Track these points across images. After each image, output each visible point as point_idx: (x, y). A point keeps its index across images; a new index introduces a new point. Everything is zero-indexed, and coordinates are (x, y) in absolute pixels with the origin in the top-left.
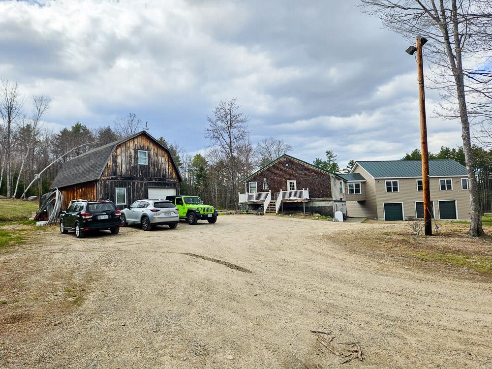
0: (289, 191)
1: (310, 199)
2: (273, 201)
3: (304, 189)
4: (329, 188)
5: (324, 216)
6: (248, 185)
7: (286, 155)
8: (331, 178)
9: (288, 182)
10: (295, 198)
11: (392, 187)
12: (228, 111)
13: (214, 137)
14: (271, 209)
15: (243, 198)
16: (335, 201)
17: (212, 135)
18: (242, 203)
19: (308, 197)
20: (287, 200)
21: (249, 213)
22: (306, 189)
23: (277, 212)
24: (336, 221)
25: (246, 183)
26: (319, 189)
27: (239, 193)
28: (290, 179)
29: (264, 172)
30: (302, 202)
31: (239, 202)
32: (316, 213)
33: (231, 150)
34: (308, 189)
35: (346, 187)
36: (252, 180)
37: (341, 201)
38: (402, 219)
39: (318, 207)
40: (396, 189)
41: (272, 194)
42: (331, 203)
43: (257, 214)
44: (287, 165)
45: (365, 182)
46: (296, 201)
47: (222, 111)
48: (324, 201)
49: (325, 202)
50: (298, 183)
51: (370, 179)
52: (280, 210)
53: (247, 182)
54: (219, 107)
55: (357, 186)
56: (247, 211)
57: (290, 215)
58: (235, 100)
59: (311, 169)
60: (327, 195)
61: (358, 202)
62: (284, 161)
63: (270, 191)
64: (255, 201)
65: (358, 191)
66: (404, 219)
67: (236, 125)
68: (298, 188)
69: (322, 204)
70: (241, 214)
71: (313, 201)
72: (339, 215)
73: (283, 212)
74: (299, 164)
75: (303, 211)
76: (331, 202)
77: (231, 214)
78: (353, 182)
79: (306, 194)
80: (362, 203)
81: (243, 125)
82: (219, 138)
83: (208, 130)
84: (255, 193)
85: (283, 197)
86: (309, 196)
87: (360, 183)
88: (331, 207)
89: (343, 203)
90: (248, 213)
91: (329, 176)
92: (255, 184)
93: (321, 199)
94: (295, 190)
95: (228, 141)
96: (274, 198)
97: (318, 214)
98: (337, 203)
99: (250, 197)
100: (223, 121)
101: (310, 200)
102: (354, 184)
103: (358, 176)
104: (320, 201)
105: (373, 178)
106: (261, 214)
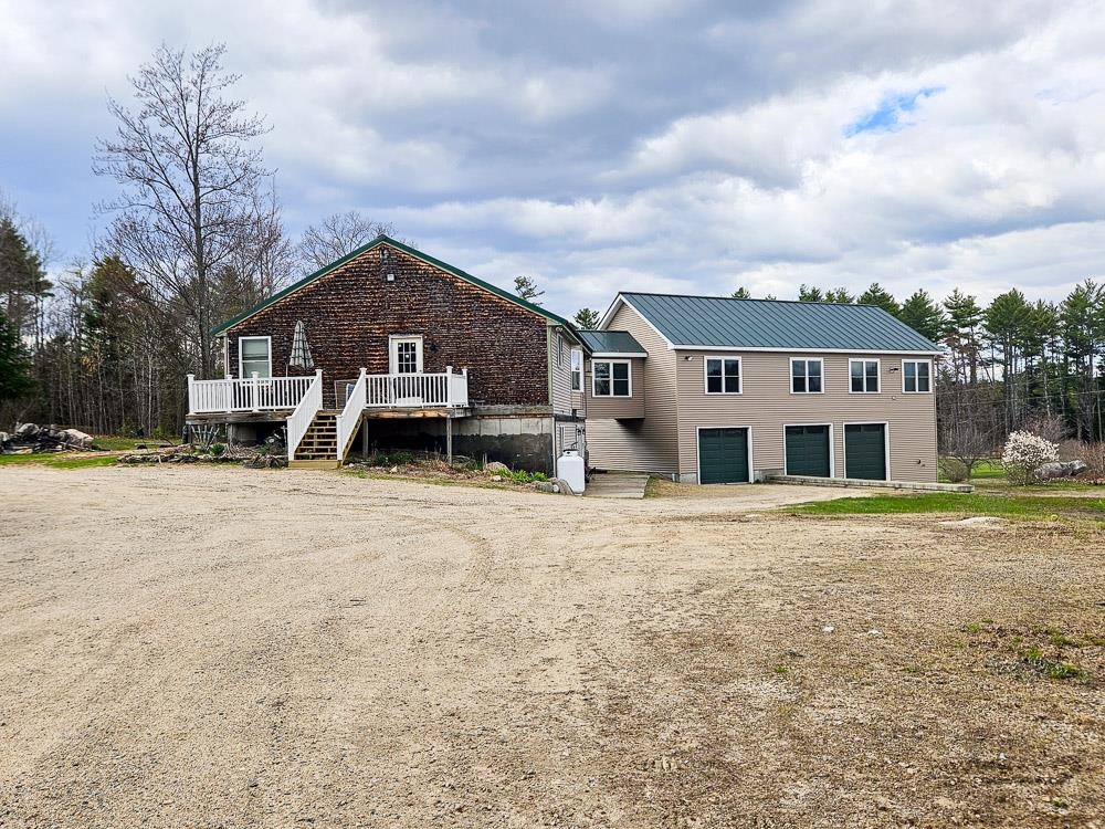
0: (394, 373)
1: (472, 409)
2: (330, 412)
3: (449, 368)
4: (540, 368)
5: (522, 473)
6: (233, 348)
7: (386, 239)
8: (549, 333)
9: (394, 344)
10: (416, 402)
11: (723, 379)
12: (191, 86)
13: (133, 174)
14: (319, 442)
15: (207, 397)
16: (558, 418)
17: (124, 166)
18: (202, 417)
19: (464, 400)
20: (386, 409)
21: (225, 460)
22: (457, 371)
23: (340, 456)
24: (565, 491)
25: (226, 341)
26: (503, 371)
27: (191, 377)
28: (402, 331)
29: (299, 298)
30: (440, 421)
31: (191, 413)
32: (492, 459)
33: (198, 228)
34: (465, 371)
35: (587, 372)
36: (251, 330)
37: (574, 419)
38: (746, 479)
39: (501, 437)
40: (733, 386)
41: (328, 386)
42: (546, 425)
43: (257, 464)
44: (391, 278)
45: (644, 359)
46: (420, 415)
47: (169, 84)
48: (520, 416)
49: (525, 421)
50: (432, 349)
51: (660, 348)
52: (355, 448)
53: (229, 336)
54: (156, 66)
55: (621, 370)
56: (218, 451)
57: (394, 469)
58: (219, 51)
59: (478, 297)
60: (533, 395)
61: (621, 422)
62: (381, 262)
63: (319, 372)
64: (255, 409)
65: (621, 388)
66: (751, 479)
67: (218, 141)
68: (430, 365)
69: (512, 427)
70: (186, 460)
71: (483, 417)
72: (570, 468)
73: (370, 453)
74: (436, 279)
75: (444, 452)
76: (546, 421)
77: (144, 460)
78: (607, 356)
79: (457, 390)
80: (632, 425)
81: (246, 145)
82: (149, 181)
83: (110, 150)
84: (260, 380)
85: (370, 396)
86: (470, 395)
87: (629, 362)
88: (546, 439)
89: (579, 426)
90: (220, 459)
91: (542, 326)
92: (263, 346)
93: (511, 408)
94: (419, 373)
95: (188, 193)
96: (333, 400)
97: (498, 466)
98: (564, 425)
99: (241, 395)
100: (167, 121)
101: (472, 414)
102: (611, 362)
103: (623, 340)
104: (507, 416)
105: (671, 346)
106: (274, 465)
